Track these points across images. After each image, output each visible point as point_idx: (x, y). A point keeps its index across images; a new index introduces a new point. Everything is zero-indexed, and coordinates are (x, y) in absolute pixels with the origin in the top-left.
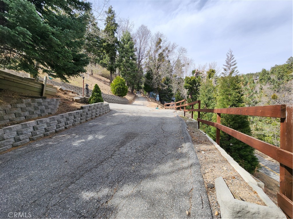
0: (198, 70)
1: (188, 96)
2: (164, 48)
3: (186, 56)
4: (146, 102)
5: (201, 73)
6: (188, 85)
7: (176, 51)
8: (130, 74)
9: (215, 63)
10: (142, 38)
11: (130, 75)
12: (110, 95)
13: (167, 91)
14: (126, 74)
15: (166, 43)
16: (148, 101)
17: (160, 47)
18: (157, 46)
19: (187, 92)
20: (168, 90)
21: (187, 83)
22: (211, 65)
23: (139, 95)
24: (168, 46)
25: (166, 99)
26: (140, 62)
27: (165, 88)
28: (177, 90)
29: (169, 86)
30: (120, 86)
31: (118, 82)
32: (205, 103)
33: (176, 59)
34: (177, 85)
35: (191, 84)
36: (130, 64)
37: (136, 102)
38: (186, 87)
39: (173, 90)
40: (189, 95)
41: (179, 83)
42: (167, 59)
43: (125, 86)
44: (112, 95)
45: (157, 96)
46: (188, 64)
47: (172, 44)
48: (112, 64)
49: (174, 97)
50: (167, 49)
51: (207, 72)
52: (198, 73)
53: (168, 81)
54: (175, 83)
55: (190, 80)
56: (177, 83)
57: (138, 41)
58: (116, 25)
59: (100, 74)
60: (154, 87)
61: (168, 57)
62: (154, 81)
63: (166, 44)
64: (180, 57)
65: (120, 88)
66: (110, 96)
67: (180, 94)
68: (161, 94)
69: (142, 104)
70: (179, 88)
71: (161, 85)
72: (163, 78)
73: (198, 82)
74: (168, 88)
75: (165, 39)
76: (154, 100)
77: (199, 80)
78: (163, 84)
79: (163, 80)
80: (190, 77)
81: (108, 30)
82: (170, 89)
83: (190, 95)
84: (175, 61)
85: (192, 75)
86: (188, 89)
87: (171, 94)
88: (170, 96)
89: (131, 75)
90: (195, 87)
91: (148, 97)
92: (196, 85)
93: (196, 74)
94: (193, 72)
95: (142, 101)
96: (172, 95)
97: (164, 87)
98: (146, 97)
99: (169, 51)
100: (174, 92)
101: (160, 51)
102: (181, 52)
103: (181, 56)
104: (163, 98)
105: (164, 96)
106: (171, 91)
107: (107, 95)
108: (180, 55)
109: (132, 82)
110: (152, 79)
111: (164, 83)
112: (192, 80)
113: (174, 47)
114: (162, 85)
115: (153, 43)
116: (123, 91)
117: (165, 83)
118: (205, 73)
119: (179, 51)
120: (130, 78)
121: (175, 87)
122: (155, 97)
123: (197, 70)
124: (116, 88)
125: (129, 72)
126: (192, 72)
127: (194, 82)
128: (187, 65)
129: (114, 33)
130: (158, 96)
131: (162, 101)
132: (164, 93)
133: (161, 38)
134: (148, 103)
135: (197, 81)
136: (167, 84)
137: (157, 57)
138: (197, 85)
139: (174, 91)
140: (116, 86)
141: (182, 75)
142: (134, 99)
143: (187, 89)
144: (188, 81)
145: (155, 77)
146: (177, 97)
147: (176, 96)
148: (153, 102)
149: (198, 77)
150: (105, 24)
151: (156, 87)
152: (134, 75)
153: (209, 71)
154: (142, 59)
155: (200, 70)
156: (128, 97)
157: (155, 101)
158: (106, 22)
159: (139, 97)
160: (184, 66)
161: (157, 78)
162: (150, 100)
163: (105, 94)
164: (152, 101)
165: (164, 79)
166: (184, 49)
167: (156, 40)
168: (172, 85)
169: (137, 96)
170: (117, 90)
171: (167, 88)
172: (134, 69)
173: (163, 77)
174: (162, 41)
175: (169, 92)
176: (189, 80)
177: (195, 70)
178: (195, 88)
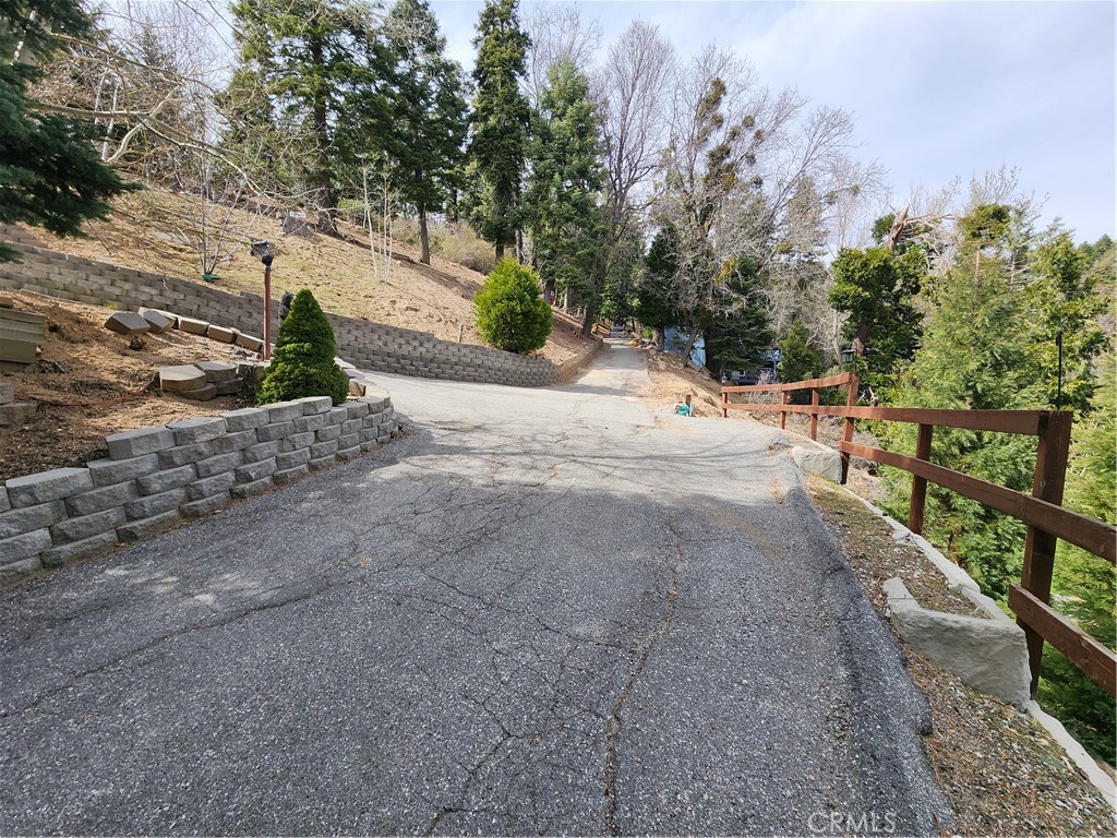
0: (906, 216)
1: (845, 342)
2: (736, 122)
3: (844, 151)
4: (641, 376)
5: (927, 230)
6: (851, 289)
7: (792, 127)
8: (576, 250)
9: (1008, 175)
10: (634, 85)
11: (572, 256)
12: (466, 346)
13: (743, 322)
14: (559, 250)
15: (746, 97)
16: (653, 367)
17: (719, 122)
18: (701, 117)
19: (840, 325)
20: (748, 319)
21: (848, 279)
22: (983, 183)
23: (615, 343)
24: (759, 110)
25: (735, 359)
26: (621, 195)
27: (736, 307)
28: (794, 316)
29: (752, 300)
30: (514, 303)
31: (505, 283)
32: (968, 388)
33: (793, 170)
34: (791, 293)
35: (865, 285)
36: (575, 205)
37: (595, 376)
38: (839, 303)
39: (770, 315)
40: (851, 338)
41: (802, 284)
42: (746, 174)
43: (537, 304)
44: (476, 347)
45: (696, 345)
46: (855, 190)
47: (775, 97)
48: (503, 211)
49: (776, 349)
50: (749, 122)
51: (964, 222)
52: (906, 232)
53: (749, 273)
54: (783, 286)
55: (865, 265)
56: (794, 283)
57: (615, 99)
58: (522, 40)
59: (465, 258)
60: (682, 304)
61: (751, 159)
62: (680, 276)
63: (746, 101)
64: (814, 156)
65: (512, 311)
66: (464, 351)
67: (803, 334)
68: (715, 337)
69: (619, 385)
70: (799, 310)
71: (714, 296)
72: (726, 259)
73: (907, 277)
74: (749, 305)
75: (742, 77)
76: (682, 365)
77: (912, 265)
78: (724, 289)
79: (723, 273)
80: (864, 253)
81: (489, 66)
82: (761, 310)
83: (857, 340)
84: (789, 179)
85: (872, 244)
86: (849, 313)
87: (760, 337)
88: (755, 344)
89: (579, 256)
90: (886, 298)
91: (653, 352)
92: (890, 290)
93: (894, 235)
94: (882, 227)
95: (621, 370)
96: (766, 339)
97: (730, 304)
98: (646, 351)
99: (759, 135)
100: (776, 326)
101: (717, 138)
102: (820, 133)
103: (821, 150)
104: (725, 356)
105: (728, 343)
106: (761, 322)
107: (450, 348)
108: (816, 148)
109: (581, 287)
110: (672, 268)
111: (730, 286)
112: (875, 263)
113: (783, 113)
114: (717, 295)
115: (683, 107)
116: (528, 329)
117: (735, 286)
118: (948, 228)
119: (813, 129)
120: (572, 271)
121: (784, 302)
122: (684, 351)
123: (902, 214)
124: (494, 312)
125: (569, 241)
126: (873, 225)
127: (885, 273)
128: (847, 197)
129: (512, 77)
130: (700, 343)
131: (715, 368)
132: (729, 333)
133: (724, 78)
134: (648, 380)
135: (901, 267)
136: (743, 291)
137: (701, 168)
138: (897, 288)
139: (778, 323)
140: (494, 305)
141: (818, 248)
142: (587, 362)
143: (841, 309)
144: (853, 271)
145: (688, 258)
146: (791, 347)
147: (785, 343)
148: (675, 372)
149: (904, 248)
150: (476, 42)
151: (689, 307)
152: (591, 254)
153: (974, 215)
154: (632, 181)
155: (921, 214)
156: (556, 352)
157: (687, 366)
158: (481, 34)
159: (614, 351)
160: (831, 199)
161: (696, 263)
162: (662, 365)
163: (441, 342)
164: (667, 369)
165: (727, 264)
166: (836, 115)
167: (695, 91)
168: (766, 293)
169: (609, 345)
170: (501, 320)
171: (742, 310)
172: (593, 227)
173: (724, 259)
174: (729, 89)
175: (751, 325)
176: (858, 263)
177: (891, 218)
178: (886, 304)
